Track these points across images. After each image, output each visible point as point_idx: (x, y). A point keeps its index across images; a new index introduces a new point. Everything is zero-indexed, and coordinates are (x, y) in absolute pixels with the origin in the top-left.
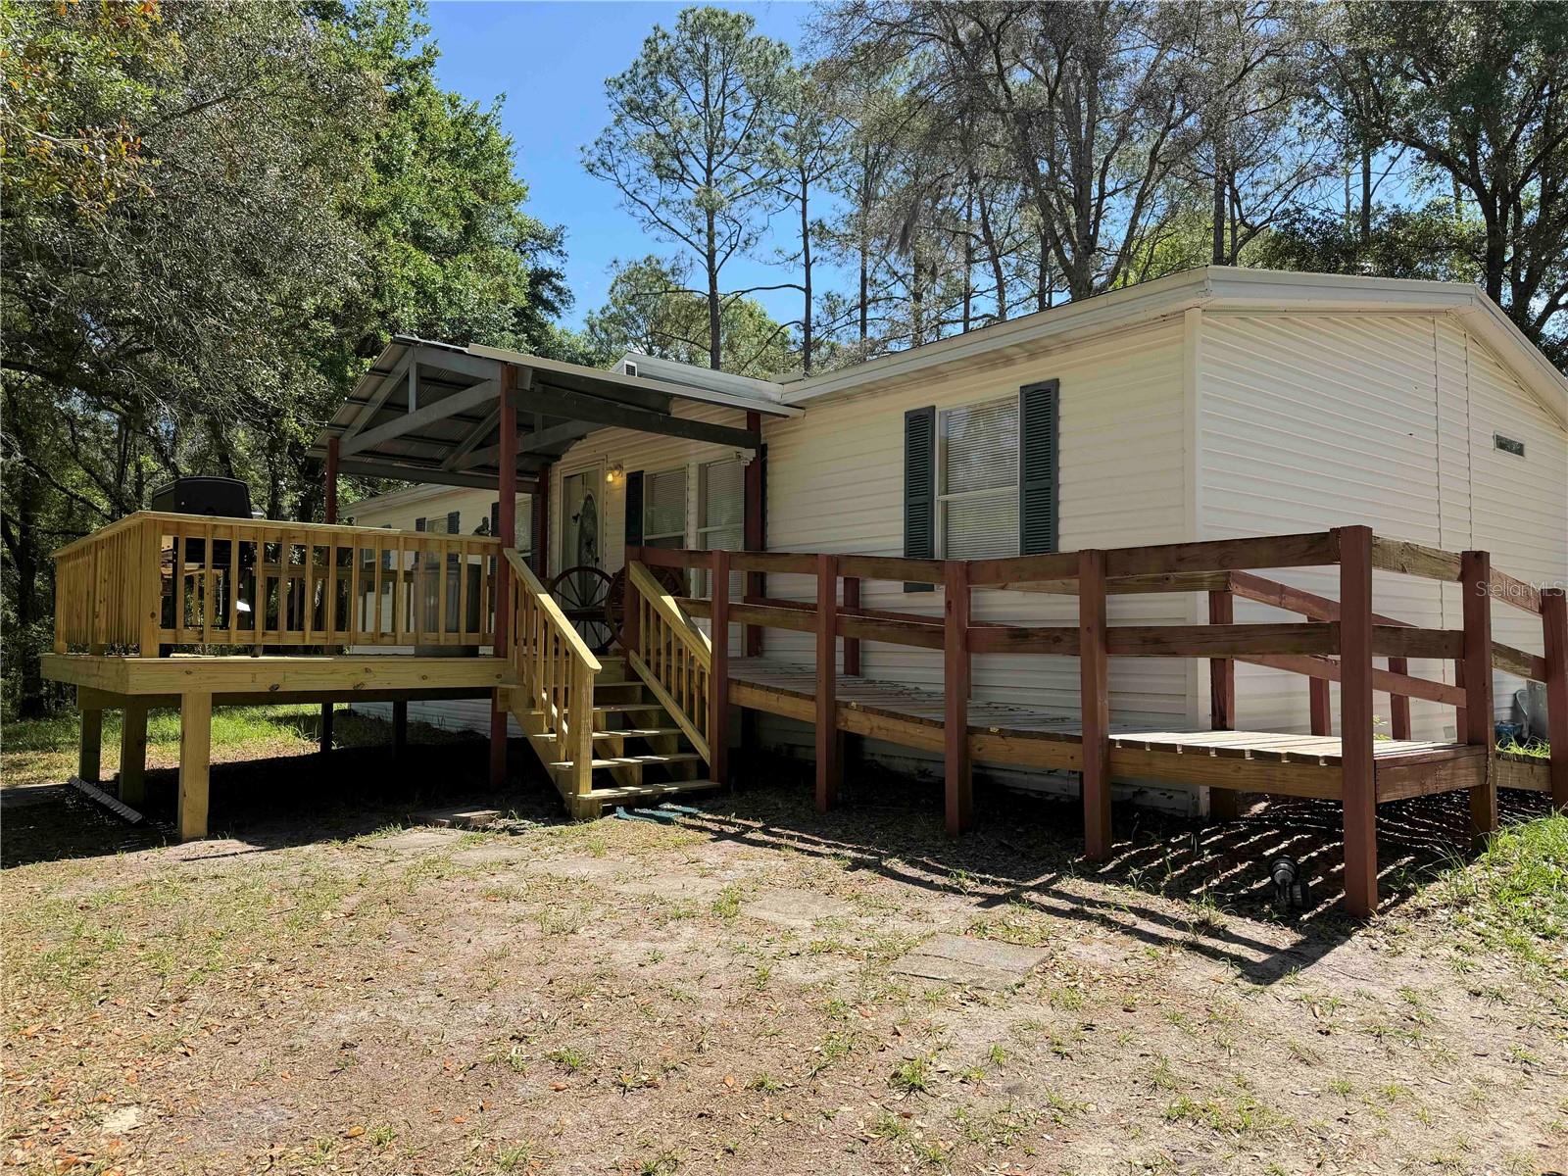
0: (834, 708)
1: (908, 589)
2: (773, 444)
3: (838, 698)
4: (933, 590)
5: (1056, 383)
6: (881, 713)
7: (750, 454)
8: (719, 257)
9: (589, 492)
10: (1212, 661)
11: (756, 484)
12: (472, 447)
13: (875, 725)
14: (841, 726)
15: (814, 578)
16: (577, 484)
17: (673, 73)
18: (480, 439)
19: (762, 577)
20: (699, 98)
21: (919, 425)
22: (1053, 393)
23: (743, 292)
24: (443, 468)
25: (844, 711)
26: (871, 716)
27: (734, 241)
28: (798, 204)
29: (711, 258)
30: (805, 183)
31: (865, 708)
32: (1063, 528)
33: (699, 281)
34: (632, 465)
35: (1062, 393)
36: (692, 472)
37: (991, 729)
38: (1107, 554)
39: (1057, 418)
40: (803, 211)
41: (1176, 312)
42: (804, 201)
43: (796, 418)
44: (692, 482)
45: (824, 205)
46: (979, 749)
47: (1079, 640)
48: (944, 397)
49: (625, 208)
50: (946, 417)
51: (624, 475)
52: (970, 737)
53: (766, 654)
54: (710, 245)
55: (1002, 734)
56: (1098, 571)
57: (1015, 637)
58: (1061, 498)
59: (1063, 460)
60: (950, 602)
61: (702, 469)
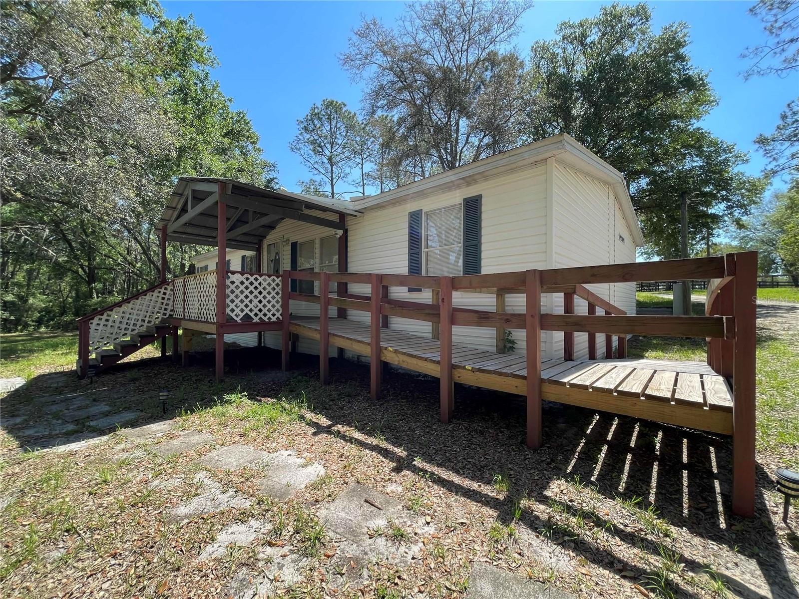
0: (379, 350)
1: (410, 290)
2: (349, 228)
3: (381, 344)
4: (421, 291)
5: (480, 196)
7: (340, 232)
8: (335, 180)
13: (401, 360)
14: (383, 359)
15: (370, 285)
17: (320, 119)
19: (345, 284)
20: (328, 128)
21: (415, 218)
22: (479, 201)
25: (385, 352)
26: (398, 355)
27: (339, 175)
28: (360, 166)
29: (332, 181)
30: (362, 159)
33: (328, 188)
34: (293, 240)
35: (484, 201)
36: (317, 242)
37: (467, 367)
38: (542, 272)
39: (481, 213)
40: (362, 168)
41: (543, 160)
42: (362, 165)
43: (360, 217)
44: (317, 246)
45: (369, 167)
46: (459, 377)
47: (525, 321)
48: (426, 205)
49: (303, 163)
50: (427, 214)
51: (290, 243)
52: (453, 370)
53: (349, 318)
54: (332, 177)
55: (473, 370)
56: (538, 283)
57: (481, 318)
58: (483, 249)
59: (484, 232)
60: (443, 299)
61: (322, 240)
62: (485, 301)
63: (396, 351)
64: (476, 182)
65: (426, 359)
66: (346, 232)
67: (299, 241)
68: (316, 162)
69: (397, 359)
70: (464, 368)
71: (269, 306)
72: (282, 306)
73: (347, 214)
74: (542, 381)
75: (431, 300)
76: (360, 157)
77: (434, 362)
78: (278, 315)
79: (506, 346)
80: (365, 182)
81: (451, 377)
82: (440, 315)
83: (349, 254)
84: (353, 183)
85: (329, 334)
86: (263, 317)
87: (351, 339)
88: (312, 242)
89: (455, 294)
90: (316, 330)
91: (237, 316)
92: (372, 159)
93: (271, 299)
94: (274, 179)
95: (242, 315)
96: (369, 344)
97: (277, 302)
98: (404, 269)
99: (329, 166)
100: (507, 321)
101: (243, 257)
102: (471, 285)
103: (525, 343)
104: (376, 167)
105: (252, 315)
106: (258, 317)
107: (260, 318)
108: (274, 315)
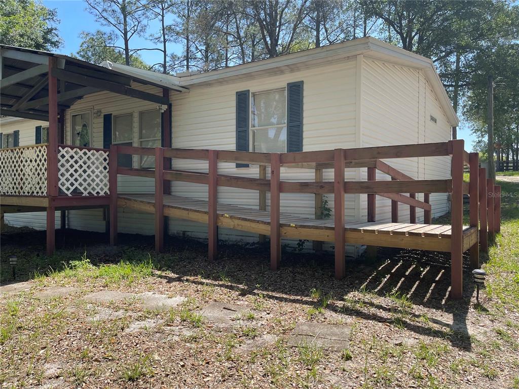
0: (216, 217)
1: (238, 166)
2: (174, 103)
3: (218, 212)
4: (249, 167)
5: (302, 82)
6: (239, 219)
7: (164, 107)
8: (129, 34)
9: (85, 123)
10: (368, 195)
11: (167, 121)
12: (27, 100)
13: (236, 224)
14: (220, 224)
15: (208, 162)
16: (78, 119)
18: (32, 96)
19: (170, 160)
21: (242, 99)
22: (301, 87)
23: (138, 50)
24: (13, 109)
25: (221, 218)
26: (234, 220)
27: (135, 28)
28: (160, 17)
29: (125, 34)
30: (163, 9)
31: (231, 216)
32: (305, 142)
33: (120, 43)
34: (106, 111)
35: (305, 87)
36: (136, 115)
37: (291, 225)
38: (345, 151)
39: (303, 97)
40: (163, 20)
41: (354, 56)
42: (163, 16)
43: (185, 92)
44: (136, 120)
45: (171, 19)
46: (285, 233)
47: (334, 187)
48: (253, 86)
49: (89, 10)
50: (254, 95)
51: (102, 115)
52: (281, 228)
53: (173, 194)
54: (125, 29)
55: (296, 227)
56: (343, 158)
57: (303, 187)
58: (304, 130)
59: (305, 114)
60: (273, 171)
61: (141, 114)
62: (307, 174)
63: (231, 217)
64: (298, 69)
65: (258, 222)
66: (170, 106)
67: (114, 114)
68: (104, 10)
69: (233, 223)
70: (289, 226)
71: (97, 180)
72: (110, 181)
73: (170, 88)
74: (346, 230)
75: (258, 175)
76: (160, 6)
77: (265, 223)
78: (106, 189)
79: (322, 212)
80: (166, 37)
81: (279, 235)
82: (270, 184)
83: (173, 130)
84: (151, 38)
85: (164, 206)
86: (92, 192)
87: (187, 210)
88: (131, 115)
89: (282, 170)
90: (149, 203)
91: (68, 189)
92: (175, 9)
93: (99, 174)
94: (52, 29)
95: (72, 189)
96: (205, 213)
97: (105, 177)
98: (232, 145)
99: (122, 16)
100: (322, 187)
101: (38, 129)
102: (295, 160)
103: (333, 203)
104: (179, 20)
105: (81, 189)
106: (88, 191)
107: (89, 193)
108: (102, 189)
